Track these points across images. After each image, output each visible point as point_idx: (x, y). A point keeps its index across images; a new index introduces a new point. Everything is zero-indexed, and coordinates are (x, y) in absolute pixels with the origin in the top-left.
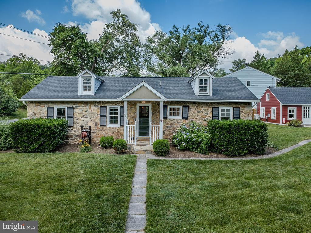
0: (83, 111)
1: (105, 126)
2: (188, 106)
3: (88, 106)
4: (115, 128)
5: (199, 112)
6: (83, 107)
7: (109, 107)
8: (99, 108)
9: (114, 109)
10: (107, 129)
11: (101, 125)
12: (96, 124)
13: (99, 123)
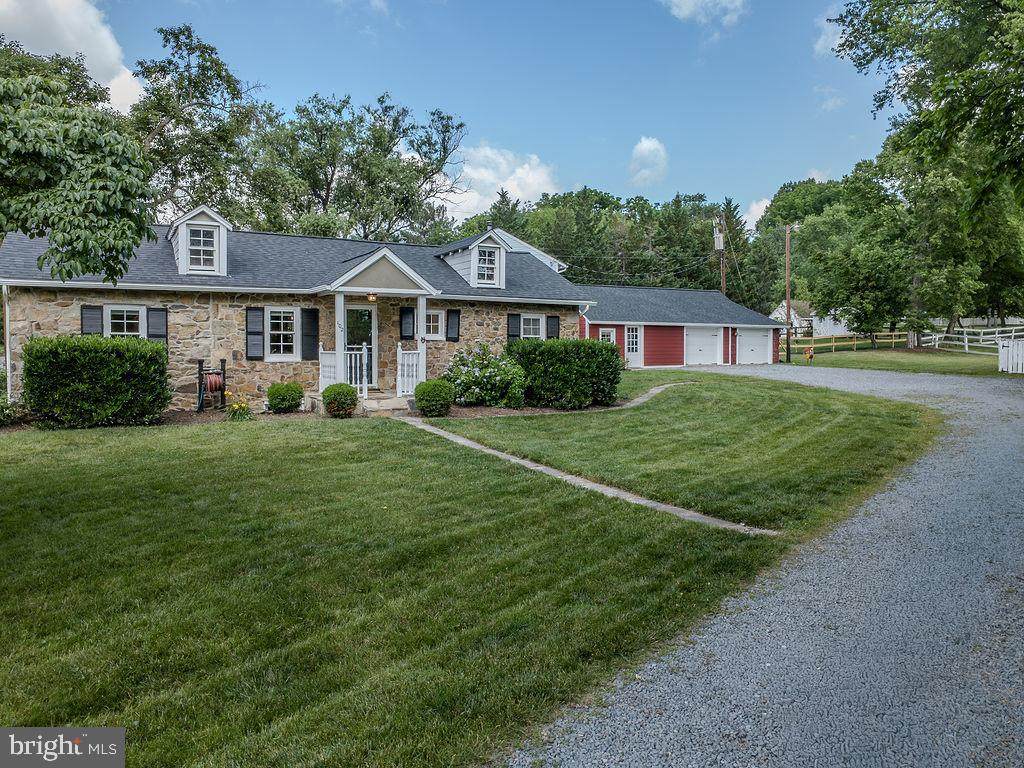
0: (195, 319)
1: (261, 359)
2: (458, 312)
3: (211, 306)
4: (289, 364)
5: (481, 324)
6: (198, 307)
7: (270, 309)
8: (241, 311)
9: (282, 315)
10: (265, 369)
11: (249, 358)
12: (235, 355)
13: (244, 353)
